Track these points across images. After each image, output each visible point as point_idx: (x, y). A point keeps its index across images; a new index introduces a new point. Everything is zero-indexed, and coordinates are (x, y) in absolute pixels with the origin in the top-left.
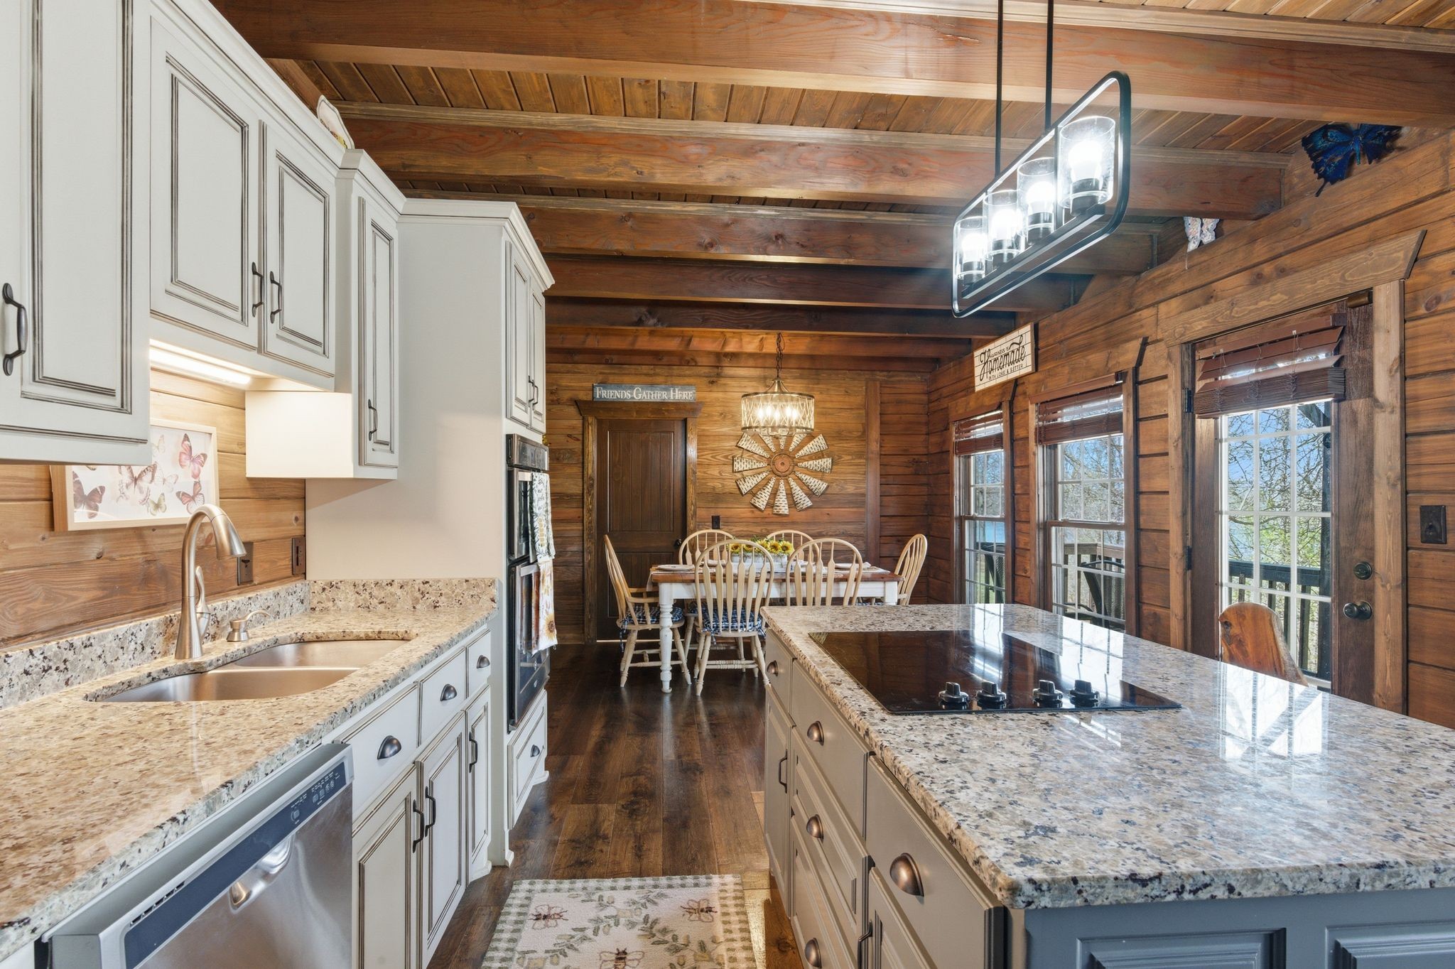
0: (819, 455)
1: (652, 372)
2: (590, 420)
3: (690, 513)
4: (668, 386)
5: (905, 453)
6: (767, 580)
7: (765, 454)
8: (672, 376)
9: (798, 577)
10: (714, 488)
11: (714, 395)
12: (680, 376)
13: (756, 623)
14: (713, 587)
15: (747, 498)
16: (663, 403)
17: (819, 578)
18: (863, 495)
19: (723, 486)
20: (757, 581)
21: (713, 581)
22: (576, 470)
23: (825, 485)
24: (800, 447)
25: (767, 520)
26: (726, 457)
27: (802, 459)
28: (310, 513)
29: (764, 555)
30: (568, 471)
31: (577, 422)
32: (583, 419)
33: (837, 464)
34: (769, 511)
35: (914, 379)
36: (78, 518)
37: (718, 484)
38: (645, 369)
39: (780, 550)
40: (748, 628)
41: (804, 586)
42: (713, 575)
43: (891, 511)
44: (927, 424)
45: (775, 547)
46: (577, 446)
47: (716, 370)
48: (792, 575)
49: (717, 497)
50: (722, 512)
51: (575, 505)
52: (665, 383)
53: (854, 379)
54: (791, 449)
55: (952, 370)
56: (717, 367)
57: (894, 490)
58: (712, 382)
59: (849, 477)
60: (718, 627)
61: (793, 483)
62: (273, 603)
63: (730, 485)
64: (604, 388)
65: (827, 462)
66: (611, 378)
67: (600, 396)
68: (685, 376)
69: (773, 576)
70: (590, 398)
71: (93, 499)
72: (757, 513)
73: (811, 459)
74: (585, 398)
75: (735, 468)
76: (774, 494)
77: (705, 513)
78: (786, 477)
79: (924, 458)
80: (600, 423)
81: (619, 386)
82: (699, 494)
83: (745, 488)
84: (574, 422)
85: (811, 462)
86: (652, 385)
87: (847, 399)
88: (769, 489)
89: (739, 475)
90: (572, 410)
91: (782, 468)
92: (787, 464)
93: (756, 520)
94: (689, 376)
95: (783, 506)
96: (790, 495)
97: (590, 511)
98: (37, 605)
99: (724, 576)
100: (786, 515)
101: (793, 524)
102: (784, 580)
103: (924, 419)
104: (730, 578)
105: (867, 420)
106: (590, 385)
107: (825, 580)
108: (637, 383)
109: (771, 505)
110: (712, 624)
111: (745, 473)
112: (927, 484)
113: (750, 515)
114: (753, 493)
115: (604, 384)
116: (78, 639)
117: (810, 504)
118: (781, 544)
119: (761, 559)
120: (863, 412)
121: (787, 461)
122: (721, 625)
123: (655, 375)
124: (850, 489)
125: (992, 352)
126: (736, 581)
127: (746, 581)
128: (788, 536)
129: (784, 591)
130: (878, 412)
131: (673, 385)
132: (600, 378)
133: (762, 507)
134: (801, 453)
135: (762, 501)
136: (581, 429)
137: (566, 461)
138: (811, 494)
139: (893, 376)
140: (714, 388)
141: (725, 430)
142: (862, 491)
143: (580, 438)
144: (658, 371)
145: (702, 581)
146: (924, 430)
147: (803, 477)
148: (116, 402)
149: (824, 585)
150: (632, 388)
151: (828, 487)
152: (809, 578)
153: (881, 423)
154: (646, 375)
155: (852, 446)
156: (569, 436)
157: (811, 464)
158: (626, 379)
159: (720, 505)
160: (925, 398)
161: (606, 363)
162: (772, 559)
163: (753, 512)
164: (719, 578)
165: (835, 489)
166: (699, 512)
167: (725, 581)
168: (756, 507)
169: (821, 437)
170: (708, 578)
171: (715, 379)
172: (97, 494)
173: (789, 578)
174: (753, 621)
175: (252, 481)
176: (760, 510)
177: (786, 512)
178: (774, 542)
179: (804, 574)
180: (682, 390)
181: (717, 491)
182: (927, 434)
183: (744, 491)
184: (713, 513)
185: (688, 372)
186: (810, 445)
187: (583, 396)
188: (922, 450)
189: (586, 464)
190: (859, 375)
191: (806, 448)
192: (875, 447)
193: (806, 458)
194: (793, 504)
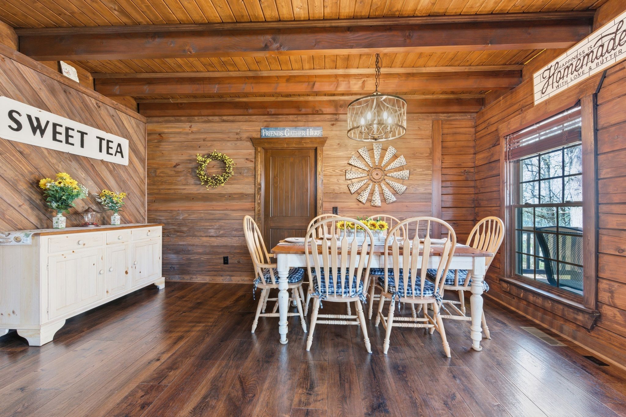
0: (401, 168)
1: (296, 119)
2: (259, 149)
3: (319, 205)
4: (306, 127)
5: (459, 166)
6: (368, 253)
7: (366, 168)
8: (308, 121)
9: (396, 251)
10: (334, 190)
11: (333, 133)
12: (313, 121)
13: (358, 289)
14: (320, 258)
15: (355, 196)
16: (302, 138)
17: (416, 252)
18: (431, 194)
19: (340, 188)
20: (359, 253)
21: (320, 253)
22: (251, 180)
23: (405, 187)
24: (389, 163)
25: (367, 210)
26: (341, 171)
27: (390, 171)
29: (365, 231)
30: (247, 180)
31: (252, 151)
32: (255, 149)
33: (413, 174)
34: (368, 204)
35: (466, 117)
37: (336, 187)
38: (291, 117)
39: (378, 227)
40: (351, 294)
41: (401, 258)
42: (320, 247)
43: (448, 204)
44: (474, 147)
45: (373, 225)
46: (251, 165)
47: (335, 116)
48: (390, 248)
49: (335, 195)
50: (338, 205)
51: (250, 200)
52: (304, 126)
53: (424, 119)
54: (382, 165)
55: (501, 102)
56: (336, 114)
57: (450, 190)
58: (333, 125)
59: (420, 182)
60: (325, 292)
61: (384, 187)
63: (344, 188)
64: (268, 130)
65: (406, 173)
66: (272, 124)
67: (265, 135)
68: (316, 121)
69: (373, 250)
70: (259, 136)
72: (361, 205)
73: (396, 171)
74: (256, 136)
75: (347, 177)
76: (372, 193)
77: (329, 206)
78: (379, 182)
79: (472, 170)
80: (266, 150)
81: (276, 128)
82: (325, 194)
83: (353, 190)
84: (250, 151)
85: (395, 173)
86: (296, 127)
87: (419, 133)
88: (368, 190)
89: (349, 182)
90: (249, 144)
91: (377, 177)
92: (380, 174)
93: (360, 210)
94: (319, 121)
95: (378, 201)
96: (382, 194)
97: (259, 204)
99: (330, 248)
100: (379, 207)
101: (384, 212)
102: (383, 254)
103: (472, 144)
104: (334, 251)
105: (433, 146)
106: (259, 128)
107: (421, 254)
108: (287, 126)
109: (370, 200)
110: (320, 289)
111: (353, 180)
112: (474, 187)
113: (357, 206)
114: (358, 193)
115: (267, 127)
117: (395, 199)
118: (379, 223)
119: (362, 235)
120: (430, 140)
121: (379, 172)
122: (327, 290)
123: (298, 121)
124: (422, 190)
125: (560, 64)
126: (340, 253)
127: (349, 253)
128: (382, 219)
129: (382, 262)
130: (440, 140)
131: (308, 127)
132: (265, 124)
133: (364, 202)
134: (389, 167)
135: (364, 198)
136: (254, 155)
137: (245, 175)
138: (395, 193)
139: (449, 117)
140: (334, 128)
141: (341, 154)
142: (429, 191)
143: (253, 160)
144: (299, 118)
145: (310, 253)
146: (472, 151)
147: (390, 182)
149: (420, 258)
150: (284, 129)
151: (407, 188)
152: (406, 252)
153: (442, 148)
154: (293, 121)
155: (423, 162)
156: (247, 159)
157: (395, 174)
158: (281, 124)
159: (337, 200)
160: (473, 130)
161: (268, 114)
162: (371, 234)
163: (358, 205)
164: (325, 250)
165: (412, 190)
166: (324, 205)
167: (330, 253)
168: (360, 202)
169: (402, 156)
170: (315, 251)
171: (334, 123)
173: (387, 251)
174: (356, 287)
176: (363, 203)
177: (380, 204)
178: (373, 222)
179: (401, 248)
180: (314, 129)
181: (336, 192)
182: (475, 154)
183: (352, 191)
184: (334, 205)
185: (317, 119)
186: (395, 162)
187: (255, 135)
188: (470, 164)
189: (257, 176)
190: (428, 116)
191: (392, 164)
192: (438, 163)
193: (392, 170)
194: (384, 200)
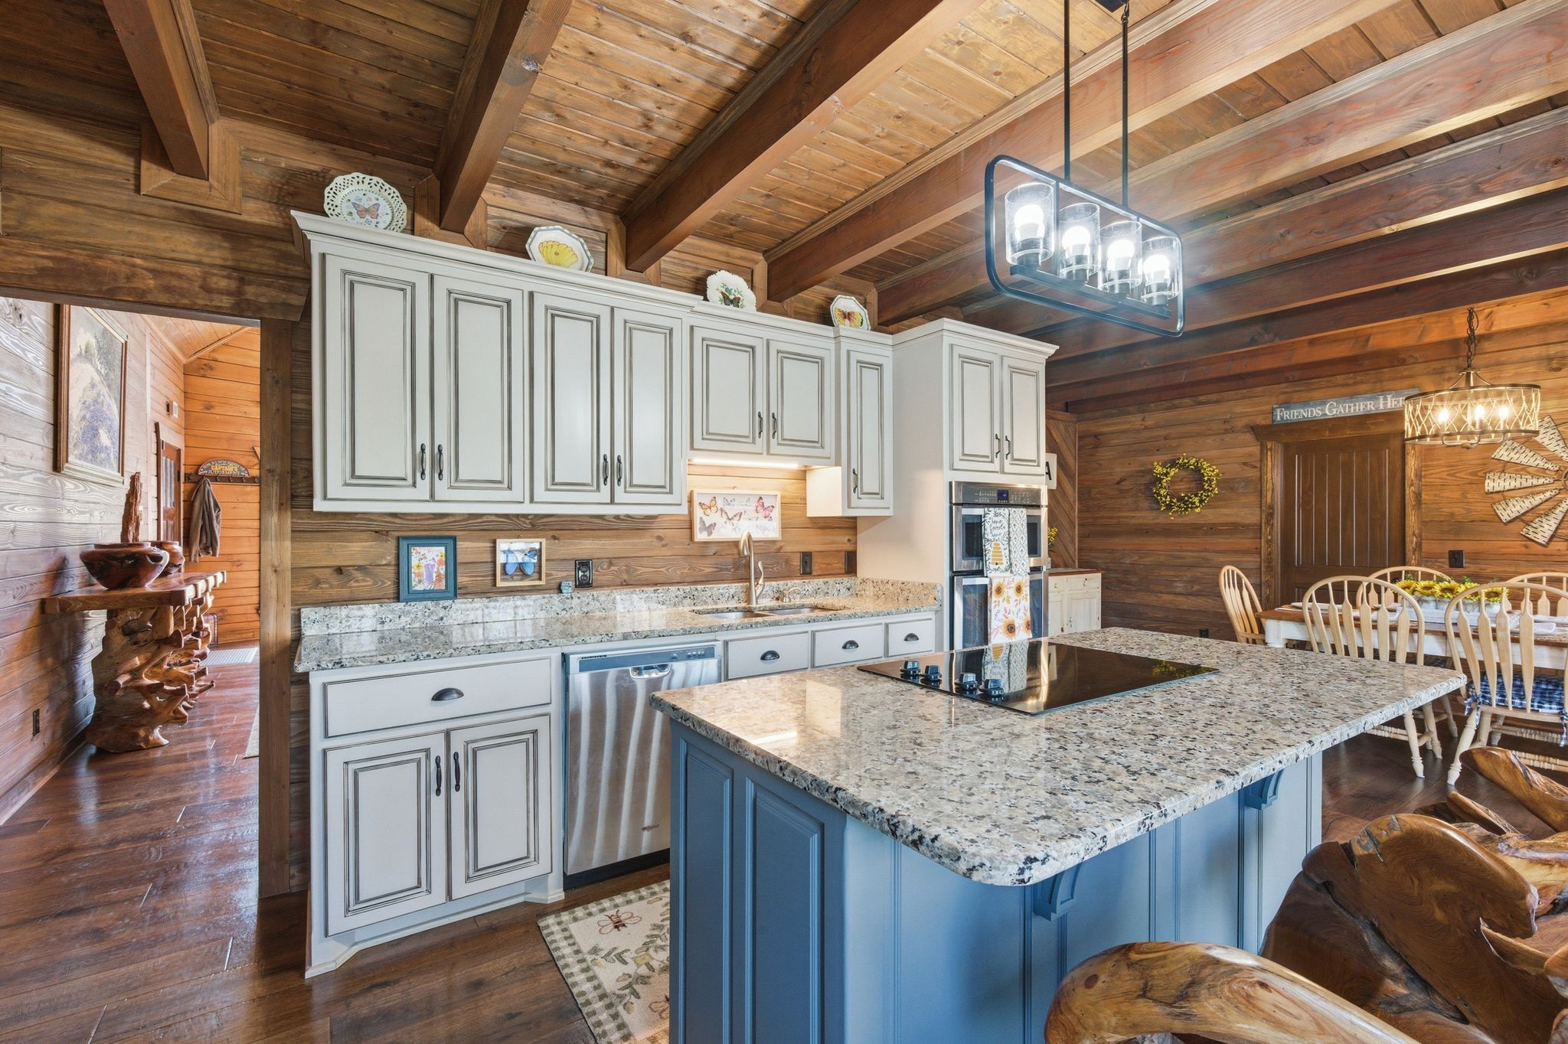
1: (1351, 381)
2: (1269, 444)
3: (1410, 546)
4: (1376, 393)
7: (1549, 465)
8: (1381, 381)
10: (1452, 515)
12: (1395, 380)
15: (1514, 527)
16: (1367, 416)
19: (1469, 511)
22: (1253, 499)
26: (1474, 474)
28: (860, 536)
30: (1244, 500)
31: (1255, 449)
32: (1261, 445)
36: (700, 536)
37: (1459, 510)
38: (1340, 379)
46: (1253, 473)
47: (1452, 363)
49: (1455, 526)
50: (1466, 546)
51: (1251, 536)
52: (1372, 391)
62: (823, 587)
63: (1482, 511)
64: (1287, 408)
66: (1296, 396)
67: (1282, 418)
68: (1402, 379)
70: (1268, 422)
71: (710, 529)
72: (1535, 548)
74: (1263, 423)
75: (1489, 488)
77: (1437, 547)
80: (1284, 445)
81: (1305, 403)
82: (1424, 523)
83: (1507, 514)
84: (1251, 449)
86: (1352, 396)
88: (1559, 514)
90: (1249, 437)
93: (1531, 558)
94: (1411, 377)
97: (1269, 542)
98: (686, 571)
106: (1269, 407)
108: (1332, 397)
111: (1508, 494)
113: (1520, 550)
114: (1525, 521)
115: (1287, 404)
116: (700, 587)
123: (1356, 383)
131: (1383, 392)
132: (1282, 398)
133: (1542, 540)
135: (1541, 531)
136: (1258, 456)
137: (1241, 491)
143: (1258, 465)
144: (1359, 378)
148: (668, 490)
150: (1324, 404)
154: (1343, 385)
156: (1244, 464)
158: (1316, 394)
159: (1462, 537)
161: (1287, 381)
163: (1526, 547)
166: (1426, 545)
168: (1531, 540)
172: (713, 526)
175: (811, 519)
176: (1540, 544)
180: (1398, 396)
181: (1459, 519)
183: (1506, 518)
184: (1455, 546)
185: (1406, 373)
187: (1261, 420)
189: (1265, 492)
